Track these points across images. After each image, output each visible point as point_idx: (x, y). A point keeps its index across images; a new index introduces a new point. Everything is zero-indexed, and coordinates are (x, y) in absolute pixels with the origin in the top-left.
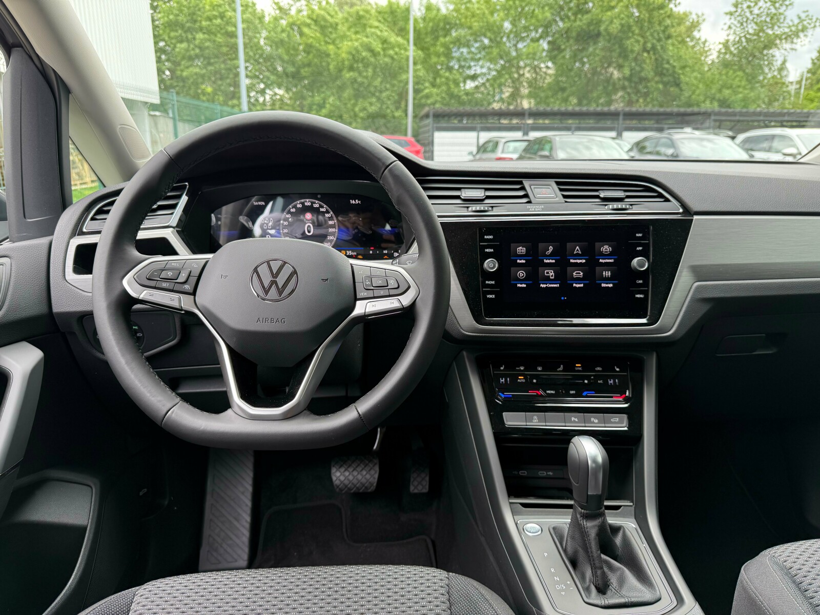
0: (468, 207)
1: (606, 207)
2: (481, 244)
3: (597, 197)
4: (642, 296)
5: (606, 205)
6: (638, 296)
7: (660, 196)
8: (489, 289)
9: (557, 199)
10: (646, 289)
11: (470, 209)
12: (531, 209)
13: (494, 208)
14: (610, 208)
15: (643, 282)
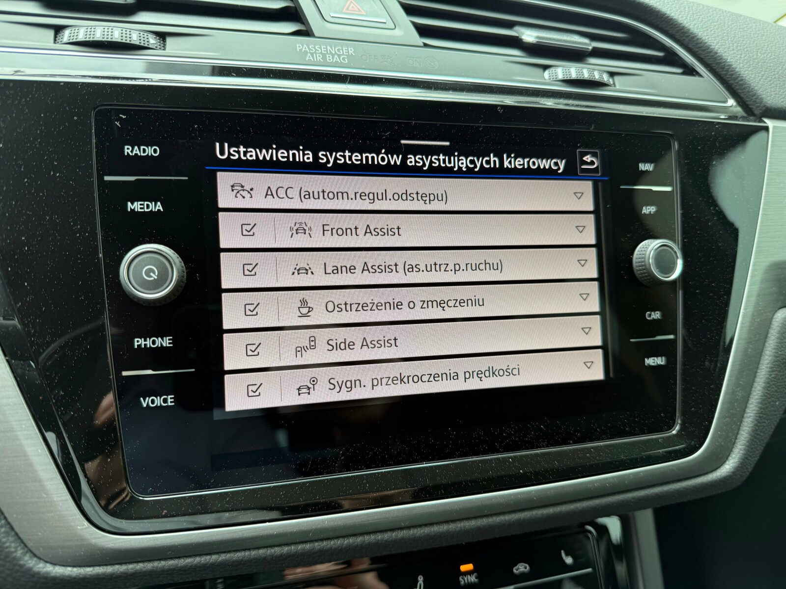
0: (58, 30)
1: (547, 74)
2: (107, 178)
3: (515, 43)
4: (660, 361)
5: (545, 67)
6: (651, 361)
7: (670, 59)
8: (150, 372)
9: (397, 32)
10: (672, 337)
11: (66, 35)
12: (309, 57)
13: (169, 41)
14: (560, 77)
15: (663, 315)
